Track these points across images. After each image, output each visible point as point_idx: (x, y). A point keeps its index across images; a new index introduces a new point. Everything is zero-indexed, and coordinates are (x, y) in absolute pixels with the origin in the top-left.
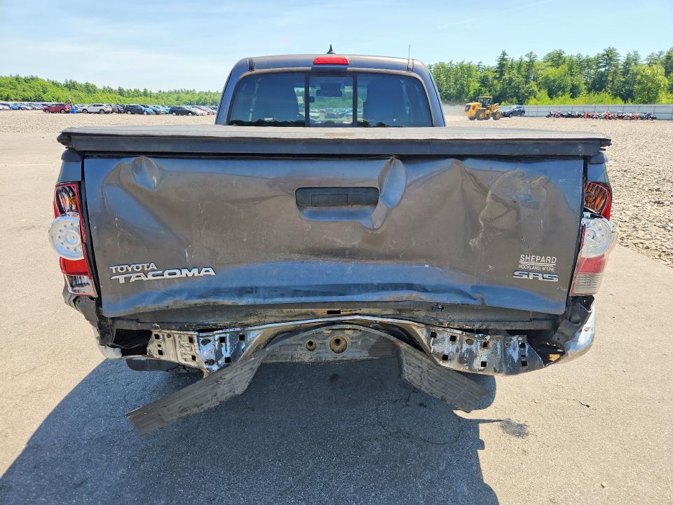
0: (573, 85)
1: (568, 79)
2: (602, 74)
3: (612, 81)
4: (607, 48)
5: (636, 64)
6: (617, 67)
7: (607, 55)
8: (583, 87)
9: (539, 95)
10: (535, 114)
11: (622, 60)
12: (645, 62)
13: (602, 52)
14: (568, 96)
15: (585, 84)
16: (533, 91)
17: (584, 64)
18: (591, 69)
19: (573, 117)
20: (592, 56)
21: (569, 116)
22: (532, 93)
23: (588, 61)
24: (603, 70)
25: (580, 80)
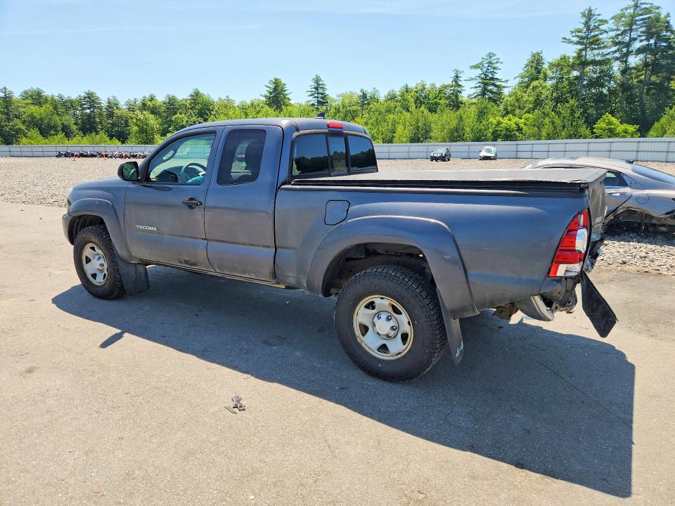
0: (62, 124)
1: (56, 118)
2: (89, 116)
3: (100, 123)
4: (87, 91)
5: (117, 108)
6: (101, 109)
7: (89, 98)
8: (74, 127)
9: (29, 134)
10: (41, 154)
11: (104, 104)
12: (125, 107)
13: (83, 95)
14: (61, 135)
15: (76, 124)
16: (20, 129)
17: (68, 105)
18: (77, 109)
19: (86, 156)
20: (74, 97)
21: (82, 155)
22: (18, 131)
23: (71, 102)
24: (88, 111)
25: (69, 119)
